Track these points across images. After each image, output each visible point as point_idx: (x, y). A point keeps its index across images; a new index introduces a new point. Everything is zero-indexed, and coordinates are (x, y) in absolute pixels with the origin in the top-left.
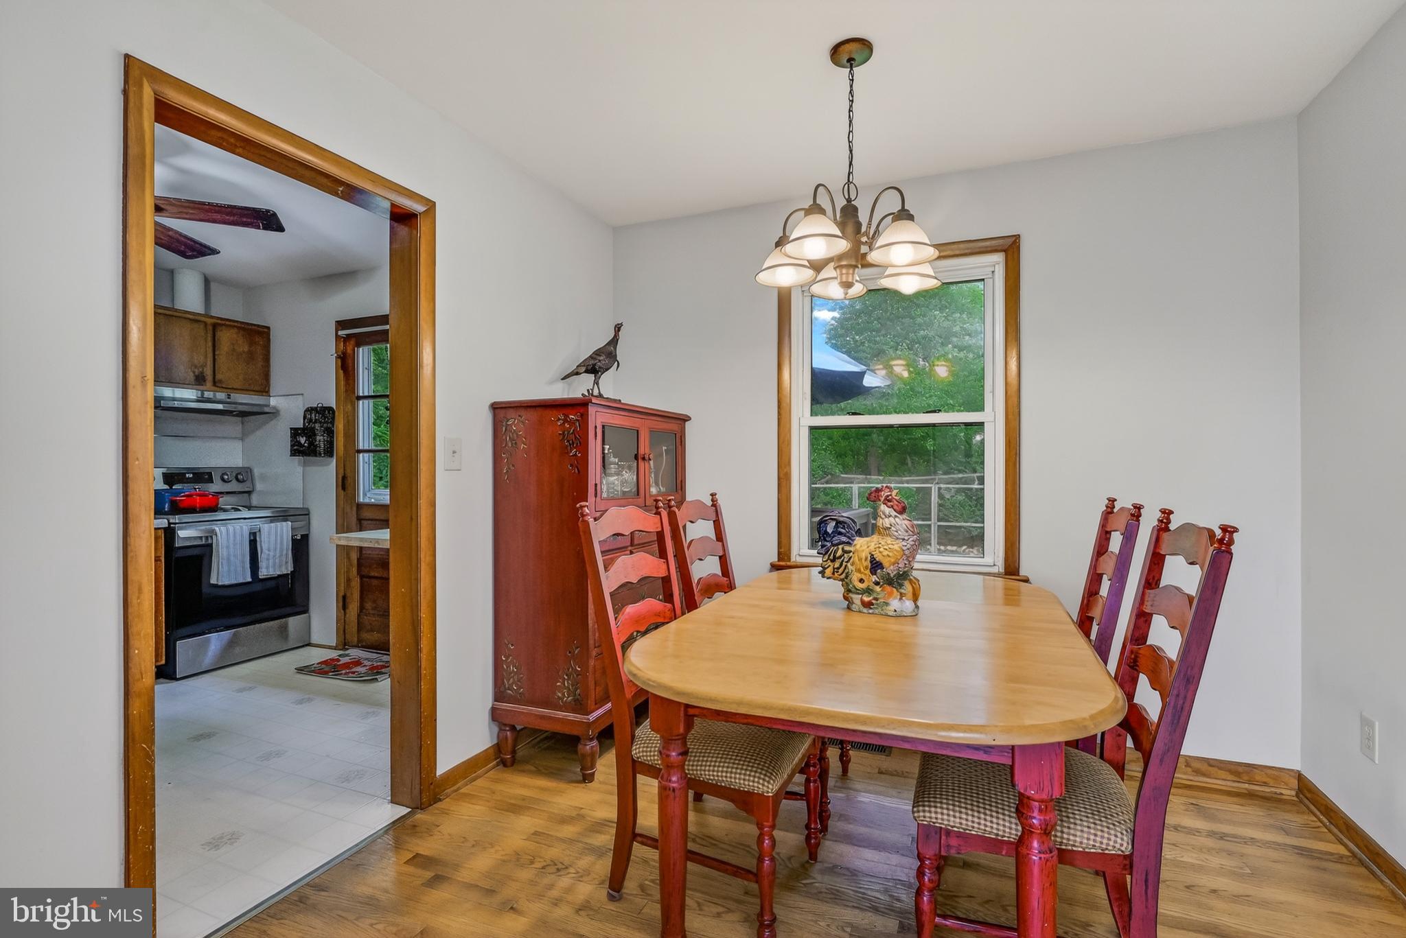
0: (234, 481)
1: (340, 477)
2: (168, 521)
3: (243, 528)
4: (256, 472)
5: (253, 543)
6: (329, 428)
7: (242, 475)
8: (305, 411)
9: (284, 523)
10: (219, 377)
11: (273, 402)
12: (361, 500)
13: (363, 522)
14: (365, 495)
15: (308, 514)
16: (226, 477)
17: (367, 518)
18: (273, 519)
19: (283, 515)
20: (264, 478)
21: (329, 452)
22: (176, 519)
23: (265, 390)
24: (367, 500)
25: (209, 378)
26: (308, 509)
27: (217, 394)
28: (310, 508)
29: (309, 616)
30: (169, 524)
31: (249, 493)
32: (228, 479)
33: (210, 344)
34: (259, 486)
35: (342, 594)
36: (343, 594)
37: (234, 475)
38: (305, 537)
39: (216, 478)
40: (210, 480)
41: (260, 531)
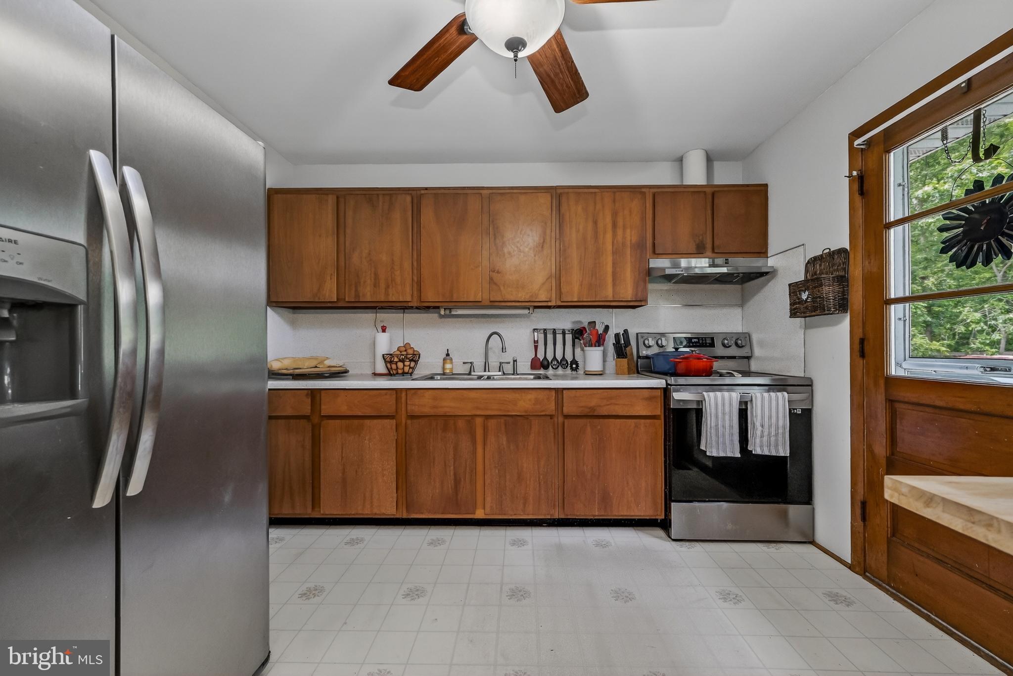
0: (734, 347)
1: (857, 341)
2: (666, 381)
3: (735, 396)
4: (755, 338)
5: (743, 414)
6: (842, 277)
7: (742, 341)
8: (807, 265)
9: (779, 394)
10: (717, 243)
11: (771, 262)
12: (893, 373)
13: (897, 405)
14: (898, 364)
15: (811, 385)
16: (726, 342)
17: (906, 400)
18: (771, 388)
19: (780, 384)
20: (762, 344)
21: (843, 306)
22: (672, 380)
23: (762, 251)
24: (901, 373)
25: (709, 245)
26: (810, 380)
27: (716, 260)
28: (813, 378)
29: (813, 509)
30: (667, 384)
31: (748, 358)
32: (728, 344)
33: (709, 212)
34: (757, 352)
35: (860, 497)
36: (862, 498)
37: (734, 340)
38: (807, 414)
39: (718, 343)
40: (712, 345)
41: (752, 400)
